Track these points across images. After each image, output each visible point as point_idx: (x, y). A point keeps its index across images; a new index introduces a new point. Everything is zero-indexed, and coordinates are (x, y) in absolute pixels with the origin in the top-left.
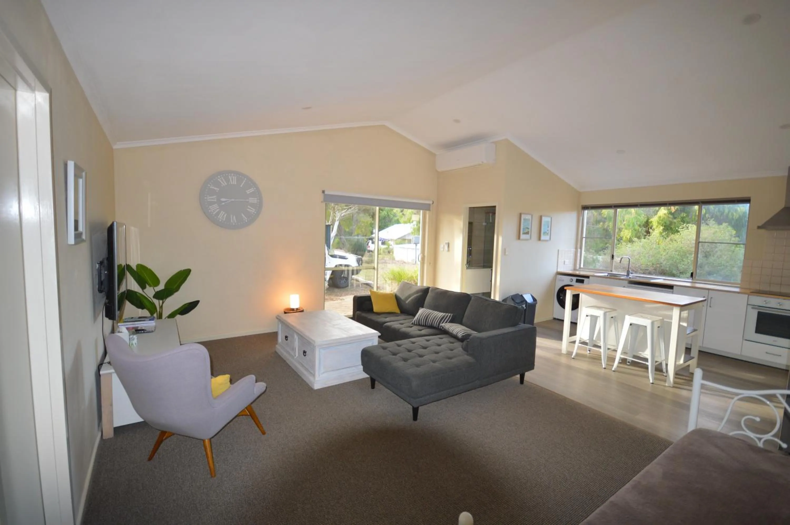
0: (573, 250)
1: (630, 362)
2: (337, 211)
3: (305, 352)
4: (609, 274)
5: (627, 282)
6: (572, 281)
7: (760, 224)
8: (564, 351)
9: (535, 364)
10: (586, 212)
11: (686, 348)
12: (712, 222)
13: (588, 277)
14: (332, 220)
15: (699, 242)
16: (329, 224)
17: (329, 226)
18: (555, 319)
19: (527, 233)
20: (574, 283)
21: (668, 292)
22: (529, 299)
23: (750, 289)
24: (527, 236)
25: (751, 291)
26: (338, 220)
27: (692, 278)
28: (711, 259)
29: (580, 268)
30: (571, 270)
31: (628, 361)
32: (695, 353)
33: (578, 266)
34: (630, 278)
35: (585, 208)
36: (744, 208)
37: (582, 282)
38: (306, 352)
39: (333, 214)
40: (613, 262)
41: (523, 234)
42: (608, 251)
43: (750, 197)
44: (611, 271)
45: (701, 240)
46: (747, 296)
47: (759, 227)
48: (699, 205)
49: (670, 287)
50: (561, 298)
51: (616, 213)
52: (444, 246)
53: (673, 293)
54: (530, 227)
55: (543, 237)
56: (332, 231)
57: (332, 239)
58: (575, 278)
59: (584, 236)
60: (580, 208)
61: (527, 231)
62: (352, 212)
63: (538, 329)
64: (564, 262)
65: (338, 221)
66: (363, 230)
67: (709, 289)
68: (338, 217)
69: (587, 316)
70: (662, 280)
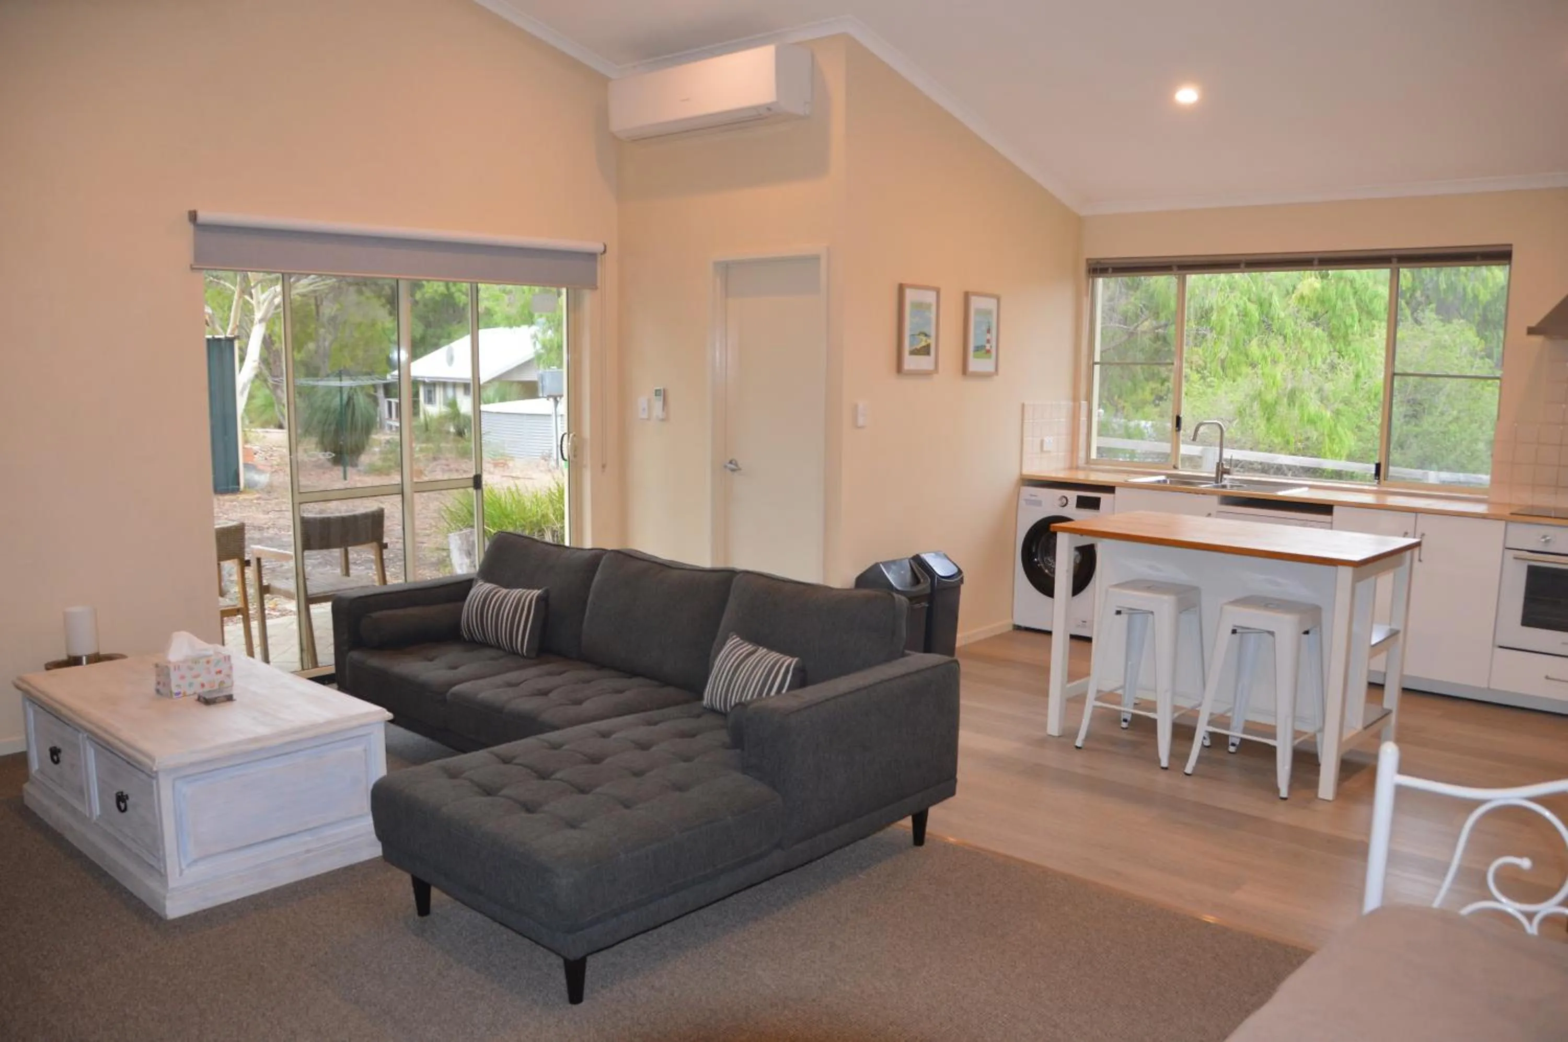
0: (1066, 404)
1: (1238, 743)
2: (255, 286)
3: (121, 799)
4: (1168, 476)
5: (1215, 500)
6: (1065, 505)
7: (1533, 324)
8: (1053, 727)
9: (959, 776)
10: (1100, 281)
11: (1371, 685)
12: (1429, 315)
13: (1110, 489)
14: (238, 324)
15: (1394, 374)
16: (228, 335)
17: (230, 341)
18: (1018, 628)
19: (926, 351)
20: (1071, 510)
21: (1322, 525)
22: (941, 568)
23: (1510, 505)
24: (924, 363)
25: (1514, 510)
26: (261, 321)
27: (1379, 479)
28: (1427, 423)
29: (1088, 459)
30: (1065, 469)
31: (1231, 740)
32: (1391, 698)
33: (1082, 454)
34: (1224, 487)
35: (1098, 269)
36: (1497, 274)
37: (1093, 504)
38: (127, 797)
39: (240, 297)
40: (1178, 436)
41: (914, 352)
42: (1168, 406)
43: (1511, 245)
44: (1175, 468)
45: (1399, 368)
46: (1502, 524)
47: (1531, 331)
48: (1391, 265)
49: (1325, 509)
50: (1036, 560)
51: (1182, 284)
52: (649, 401)
53: (1331, 526)
54: (933, 333)
55: (976, 364)
56: (242, 360)
57: (242, 393)
58: (1072, 495)
59: (1097, 358)
60: (1083, 268)
61: (923, 344)
62: (311, 288)
63: (966, 667)
64: (1042, 442)
65: (264, 325)
66: (360, 353)
67: (1415, 511)
68: (264, 308)
69: (1119, 613)
70: (1306, 489)
